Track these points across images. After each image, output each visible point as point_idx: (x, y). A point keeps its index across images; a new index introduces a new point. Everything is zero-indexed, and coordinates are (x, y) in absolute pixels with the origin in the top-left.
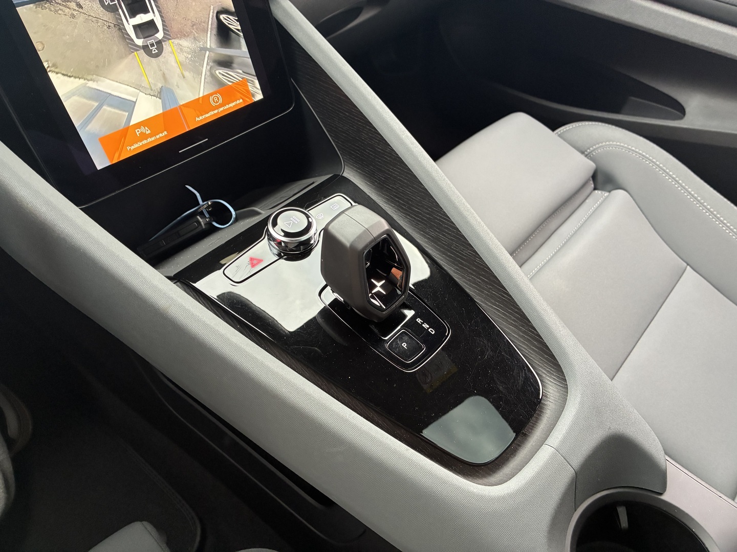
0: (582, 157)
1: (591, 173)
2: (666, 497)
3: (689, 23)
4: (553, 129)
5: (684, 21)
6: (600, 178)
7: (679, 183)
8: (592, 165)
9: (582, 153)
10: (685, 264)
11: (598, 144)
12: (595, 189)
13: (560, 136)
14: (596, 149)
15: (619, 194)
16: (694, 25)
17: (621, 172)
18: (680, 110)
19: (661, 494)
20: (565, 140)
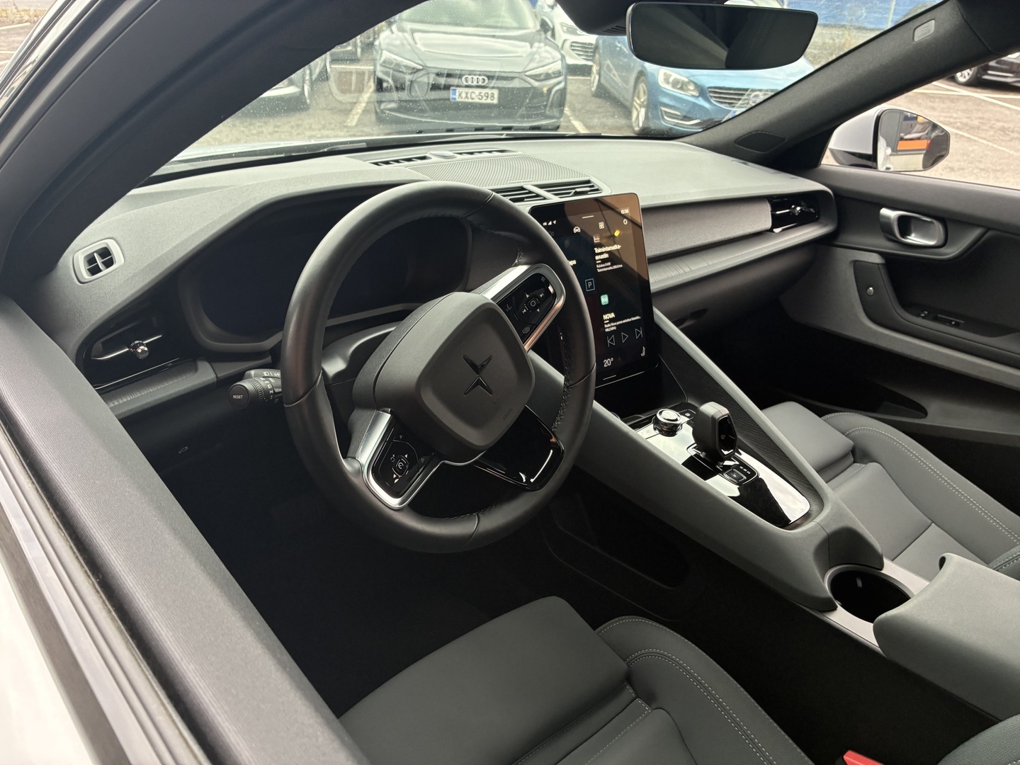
0: (844, 436)
1: (851, 448)
2: (884, 571)
3: (920, 346)
4: (820, 416)
5: (914, 344)
6: (857, 452)
7: (921, 460)
8: (851, 443)
9: (843, 434)
10: (930, 522)
11: (855, 427)
12: (854, 462)
13: (825, 420)
14: (854, 431)
15: (874, 465)
16: (923, 347)
17: (874, 449)
18: (923, 412)
19: (881, 570)
20: (829, 424)
